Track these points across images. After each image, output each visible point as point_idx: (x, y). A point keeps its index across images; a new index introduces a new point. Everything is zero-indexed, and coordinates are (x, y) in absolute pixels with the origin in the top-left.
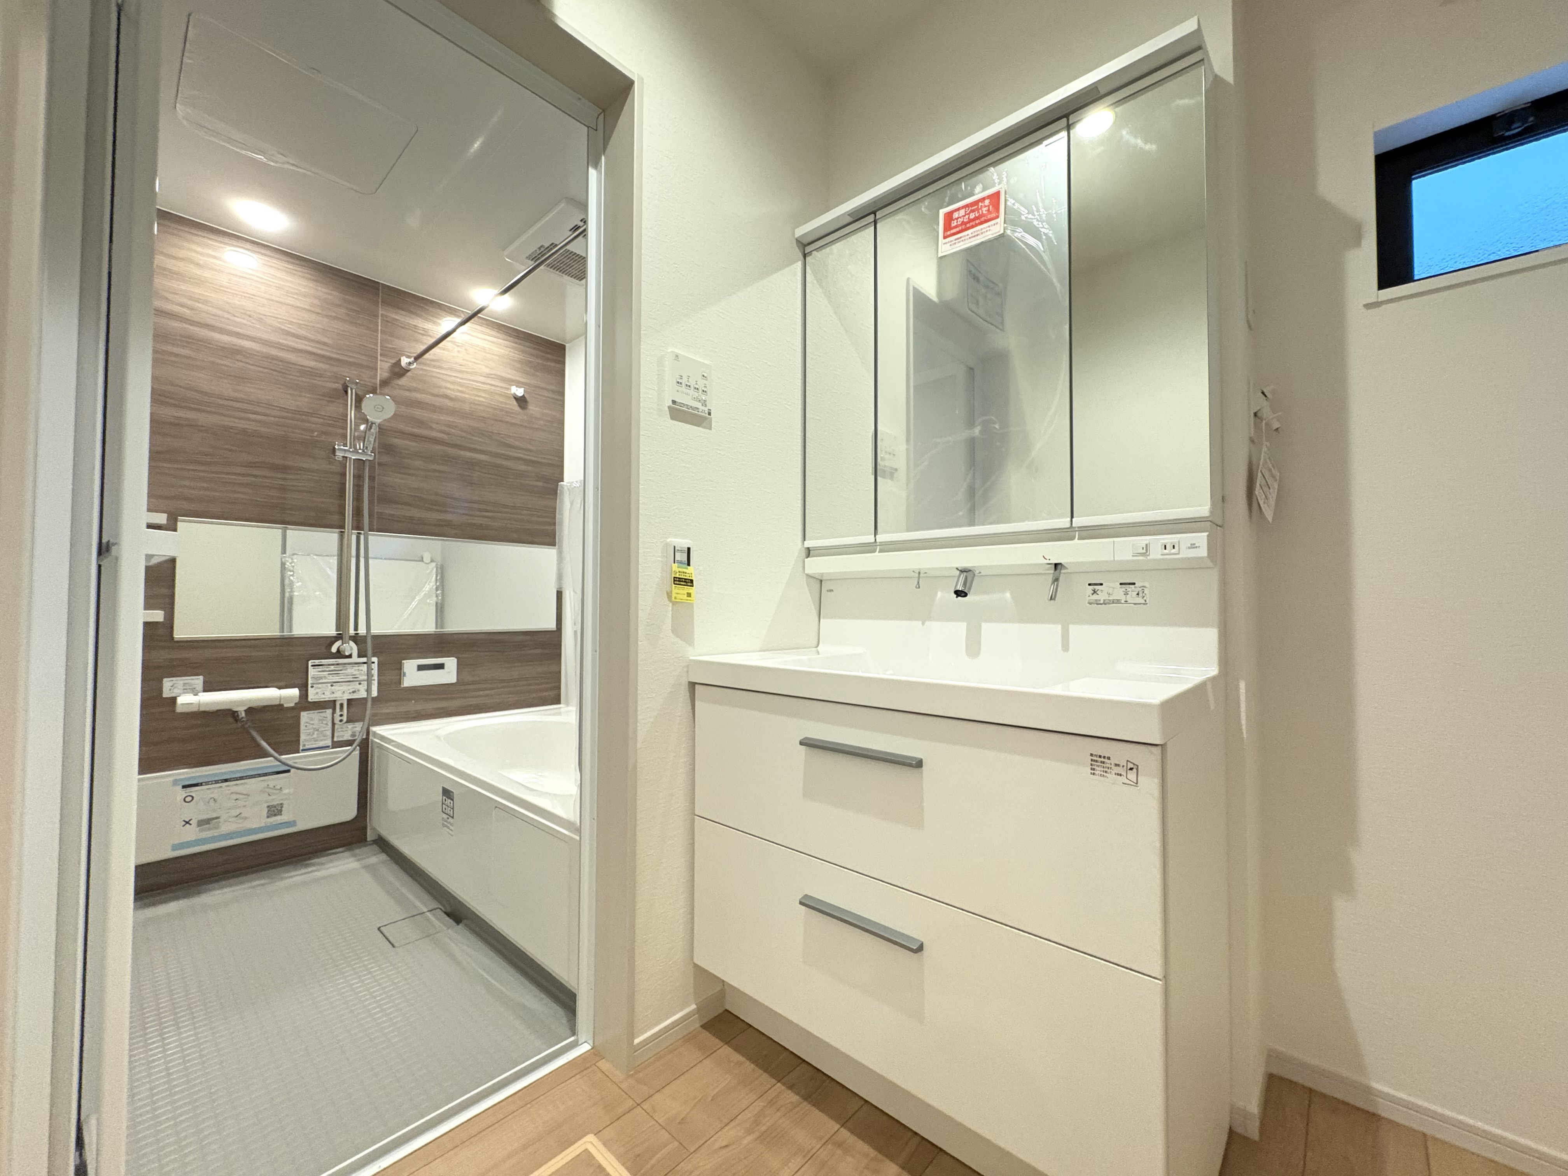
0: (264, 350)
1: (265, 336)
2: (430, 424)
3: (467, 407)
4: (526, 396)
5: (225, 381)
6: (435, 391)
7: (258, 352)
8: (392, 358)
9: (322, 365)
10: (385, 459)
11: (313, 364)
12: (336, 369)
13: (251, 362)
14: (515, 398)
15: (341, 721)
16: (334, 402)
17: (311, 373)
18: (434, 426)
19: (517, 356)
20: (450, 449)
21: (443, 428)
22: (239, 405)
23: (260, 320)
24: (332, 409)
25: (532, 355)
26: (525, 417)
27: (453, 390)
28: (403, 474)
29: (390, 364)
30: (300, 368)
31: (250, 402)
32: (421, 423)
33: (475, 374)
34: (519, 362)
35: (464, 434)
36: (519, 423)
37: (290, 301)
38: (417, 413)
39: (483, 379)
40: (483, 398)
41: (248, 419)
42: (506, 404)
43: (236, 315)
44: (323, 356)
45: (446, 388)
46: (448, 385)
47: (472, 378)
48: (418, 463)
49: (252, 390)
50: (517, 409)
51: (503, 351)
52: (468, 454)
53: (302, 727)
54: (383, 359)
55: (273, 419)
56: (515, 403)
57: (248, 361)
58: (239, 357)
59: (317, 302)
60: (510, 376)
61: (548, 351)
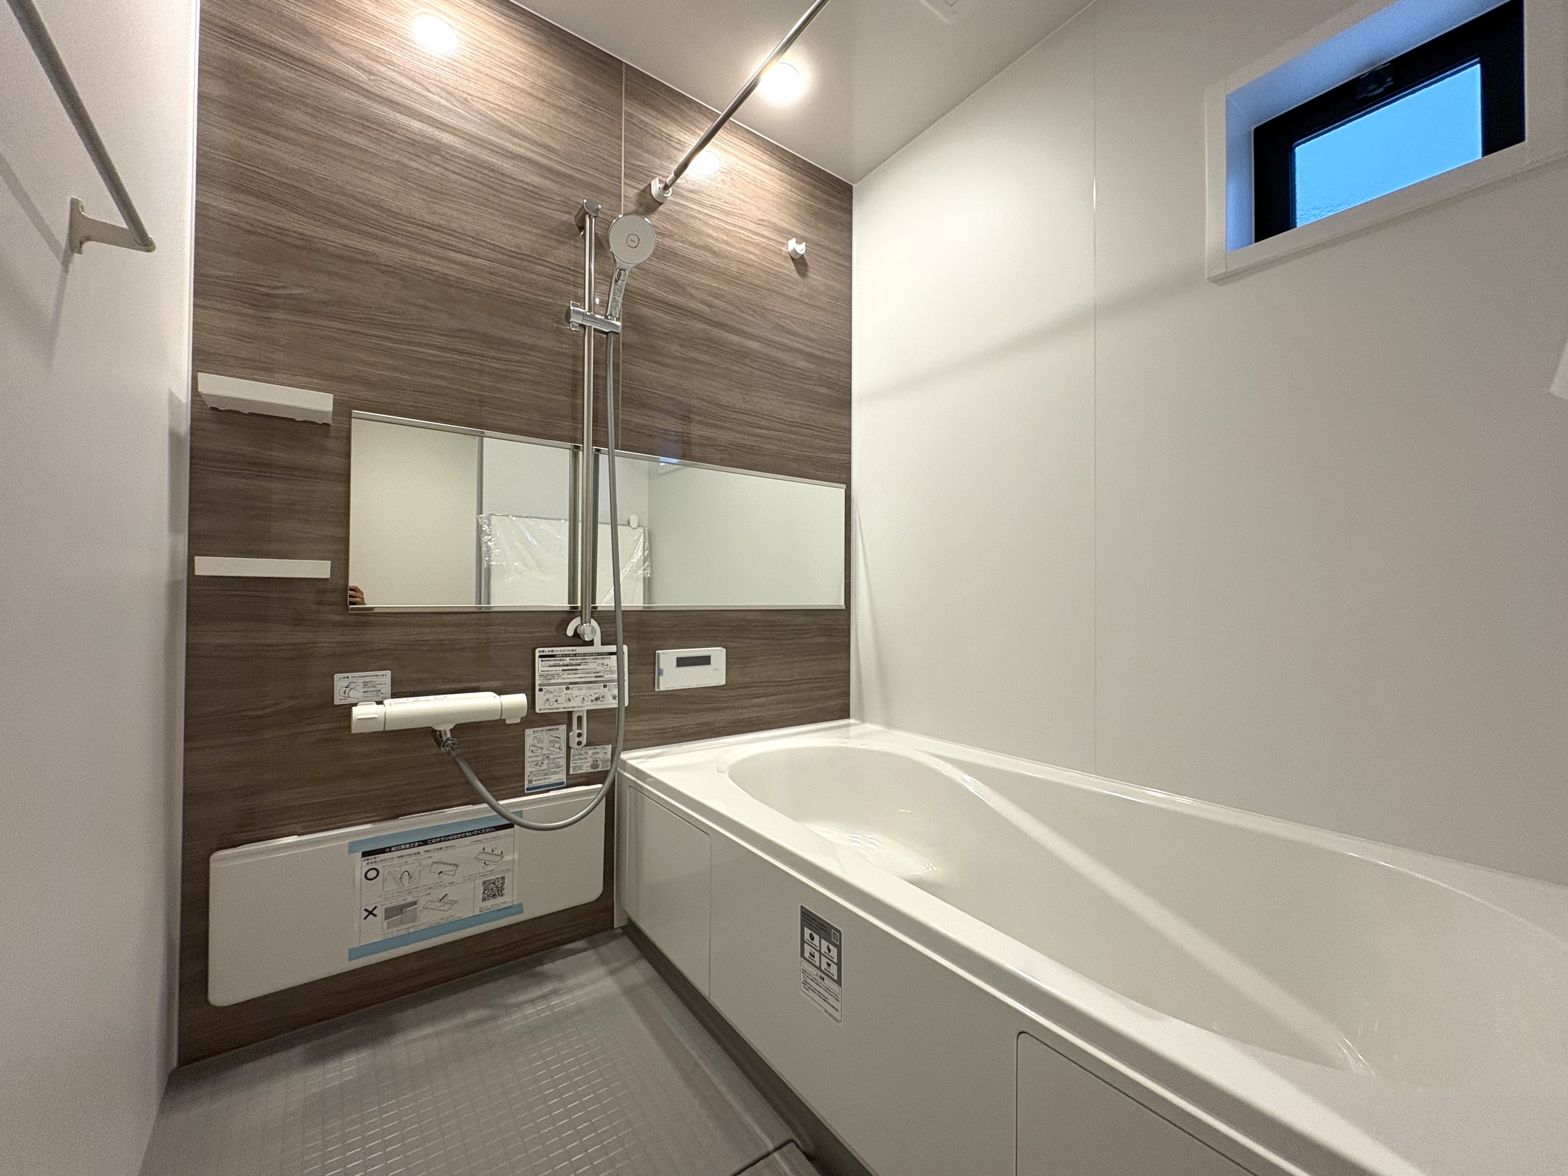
0: (470, 151)
1: (472, 129)
2: (689, 289)
3: (734, 268)
4: (805, 256)
5: (417, 195)
6: (694, 239)
7: (462, 152)
8: (639, 181)
9: (547, 183)
10: (633, 337)
11: (535, 180)
12: (568, 191)
13: (453, 169)
14: (793, 259)
15: (579, 743)
16: (566, 243)
17: (534, 194)
18: (693, 291)
19: (795, 196)
20: (715, 330)
21: (704, 296)
22: (434, 236)
23: (464, 102)
24: (563, 254)
25: (812, 196)
26: (805, 290)
27: (717, 240)
28: (657, 363)
29: (636, 191)
30: (520, 184)
31: (452, 233)
32: (675, 285)
33: (743, 217)
34: (797, 205)
35: (730, 308)
36: (796, 296)
37: (507, 77)
38: (672, 270)
39: (752, 226)
40: (753, 255)
41: (449, 260)
42: (781, 266)
43: (432, 89)
44: (550, 170)
45: (709, 236)
46: (710, 232)
47: (740, 224)
48: (674, 348)
49: (455, 214)
50: (795, 275)
51: (778, 187)
52: (736, 339)
53: (528, 754)
54: (628, 181)
55: (483, 262)
56: (792, 266)
57: (448, 166)
58: (436, 158)
59: (540, 82)
60: (785, 225)
61: (832, 192)
